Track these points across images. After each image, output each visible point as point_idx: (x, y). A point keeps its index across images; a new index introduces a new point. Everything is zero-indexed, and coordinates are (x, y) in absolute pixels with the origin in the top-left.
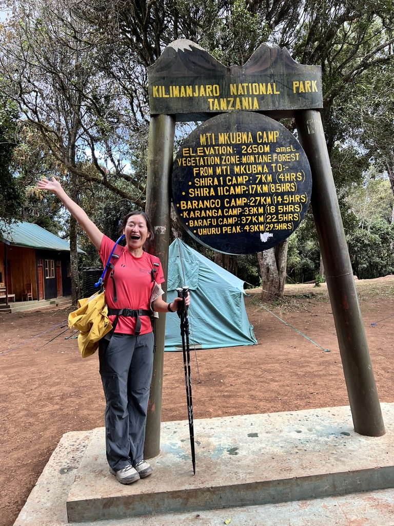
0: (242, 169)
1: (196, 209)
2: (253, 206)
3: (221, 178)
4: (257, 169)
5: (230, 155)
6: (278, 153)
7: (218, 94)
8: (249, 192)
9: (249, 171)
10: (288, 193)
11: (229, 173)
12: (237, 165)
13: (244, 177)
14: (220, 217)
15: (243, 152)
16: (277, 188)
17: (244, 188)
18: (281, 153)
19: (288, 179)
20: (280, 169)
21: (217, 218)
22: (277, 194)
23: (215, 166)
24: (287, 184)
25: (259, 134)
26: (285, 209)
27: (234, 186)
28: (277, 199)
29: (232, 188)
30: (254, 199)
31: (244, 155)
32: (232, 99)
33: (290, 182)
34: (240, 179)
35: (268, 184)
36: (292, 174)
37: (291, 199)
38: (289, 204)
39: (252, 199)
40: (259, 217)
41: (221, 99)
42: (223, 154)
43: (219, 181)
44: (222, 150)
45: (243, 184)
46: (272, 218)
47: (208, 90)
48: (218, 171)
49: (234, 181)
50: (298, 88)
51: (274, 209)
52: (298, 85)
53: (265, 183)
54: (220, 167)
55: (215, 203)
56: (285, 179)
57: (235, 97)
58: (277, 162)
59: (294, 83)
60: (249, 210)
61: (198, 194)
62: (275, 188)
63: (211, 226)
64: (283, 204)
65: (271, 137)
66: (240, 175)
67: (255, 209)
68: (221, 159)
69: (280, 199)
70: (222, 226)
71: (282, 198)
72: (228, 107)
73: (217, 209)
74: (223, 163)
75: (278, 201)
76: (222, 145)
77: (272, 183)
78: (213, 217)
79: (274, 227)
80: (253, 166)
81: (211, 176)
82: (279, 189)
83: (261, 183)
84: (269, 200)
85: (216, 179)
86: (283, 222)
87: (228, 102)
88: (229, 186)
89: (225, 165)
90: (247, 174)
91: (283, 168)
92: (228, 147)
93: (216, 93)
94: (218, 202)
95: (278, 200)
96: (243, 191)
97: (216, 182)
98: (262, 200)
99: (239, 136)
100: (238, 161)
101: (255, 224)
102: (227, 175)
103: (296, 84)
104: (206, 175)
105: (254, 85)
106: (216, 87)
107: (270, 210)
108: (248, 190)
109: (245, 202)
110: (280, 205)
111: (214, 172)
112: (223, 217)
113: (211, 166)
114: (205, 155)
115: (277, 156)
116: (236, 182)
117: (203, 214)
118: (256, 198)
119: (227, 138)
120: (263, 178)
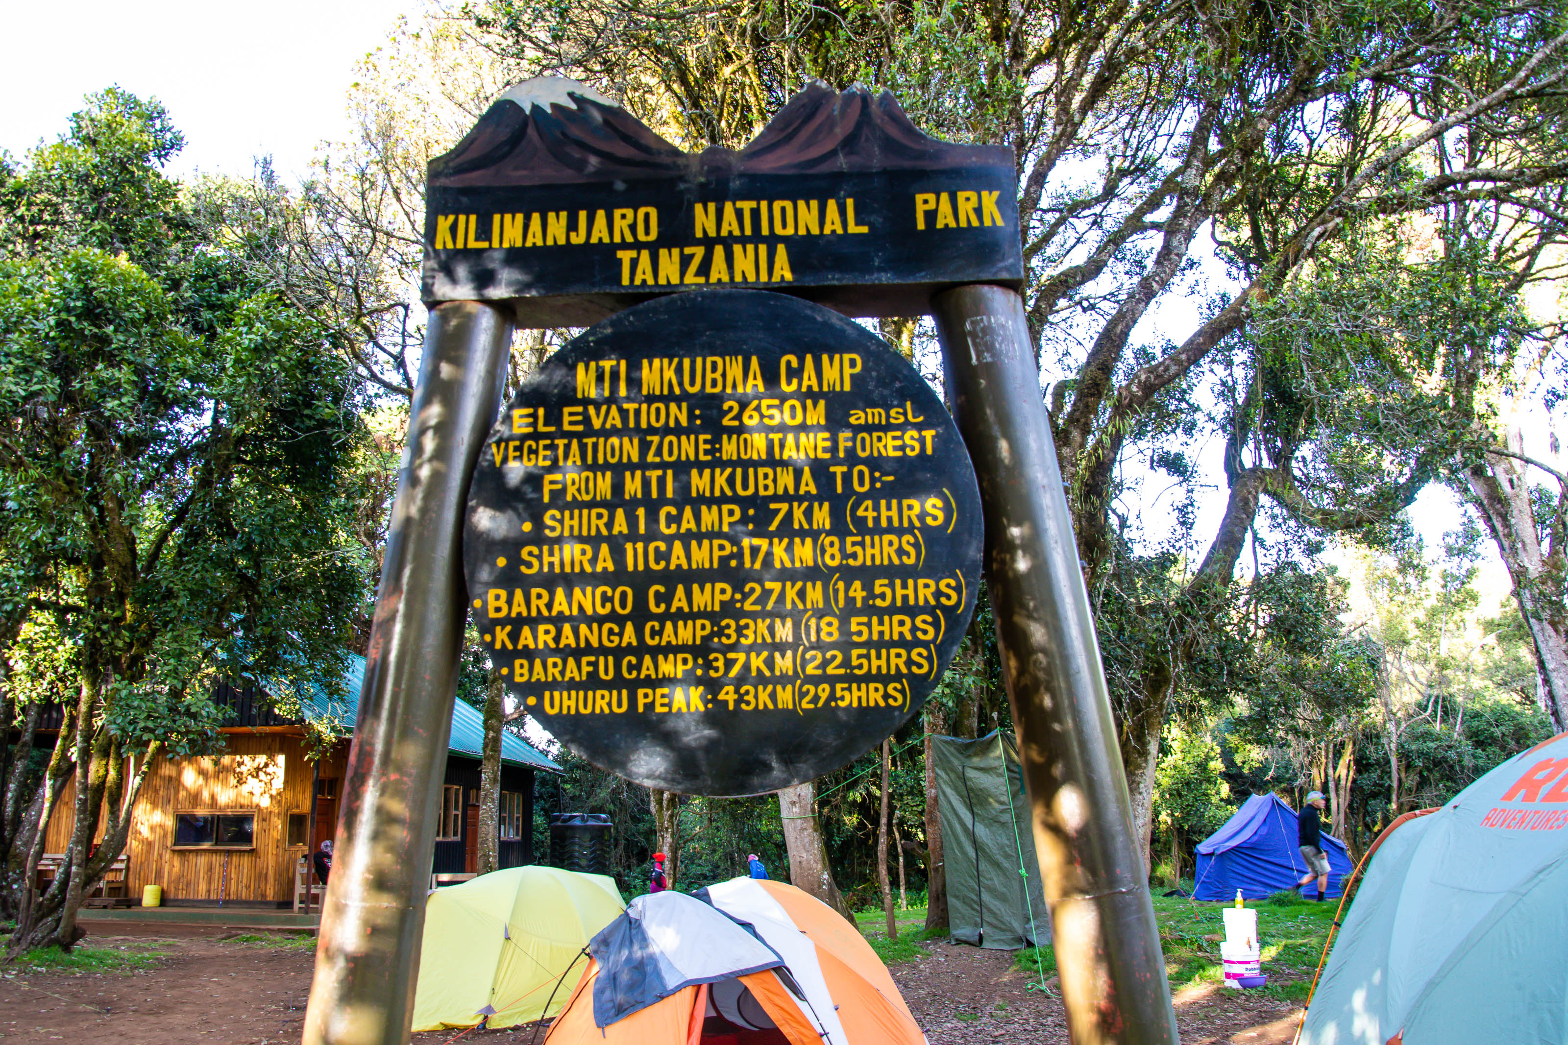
0: (721, 480)
1: (541, 619)
2: (753, 616)
3: (641, 512)
4: (775, 481)
5: (678, 431)
6: (857, 429)
7: (653, 236)
8: (741, 563)
9: (745, 487)
10: (891, 572)
11: (670, 494)
12: (700, 466)
13: (725, 508)
14: (629, 650)
15: (726, 422)
16: (849, 549)
17: (722, 548)
18: (869, 428)
19: (890, 519)
20: (862, 484)
21: (619, 653)
22: (848, 574)
23: (619, 470)
24: (886, 538)
25: (789, 363)
26: (876, 628)
27: (686, 538)
28: (847, 590)
29: (678, 545)
30: (758, 590)
31: (730, 431)
32: (699, 252)
33: (900, 532)
34: (709, 517)
35: (815, 535)
36: (906, 502)
37: (899, 592)
38: (892, 610)
39: (752, 590)
40: (777, 655)
41: (663, 252)
42: (651, 430)
43: (632, 520)
44: (649, 416)
45: (720, 535)
46: (825, 664)
47: (618, 223)
48: (633, 486)
49: (688, 523)
50: (931, 216)
51: (834, 629)
52: (932, 206)
53: (803, 534)
54: (638, 473)
55: (611, 600)
56: (877, 520)
57: (709, 243)
58: (852, 458)
59: (919, 198)
60: (739, 631)
61: (551, 564)
62: (842, 549)
63: (593, 682)
64: (869, 610)
65: (831, 374)
66: (711, 501)
67: (762, 626)
68: (644, 447)
69: (857, 591)
70: (633, 686)
71: (868, 587)
72: (683, 274)
73: (621, 621)
74: (651, 458)
75: (849, 601)
76: (651, 399)
77: (829, 533)
78: (603, 651)
79: (832, 697)
80: (761, 471)
81: (603, 504)
82: (854, 556)
83: (787, 530)
84: (815, 594)
85: (620, 513)
86: (868, 678)
87: (685, 262)
88: (670, 540)
89: (655, 466)
90: (735, 499)
91: (873, 480)
92: (673, 406)
93: (647, 233)
94: (624, 595)
95: (851, 594)
96: (720, 558)
97: (621, 525)
98: (791, 593)
99: (714, 369)
100: (706, 452)
101: (761, 680)
102: (663, 501)
103: (926, 202)
104: (587, 498)
105: (777, 205)
106: (647, 215)
107: (818, 631)
108: (740, 555)
109: (727, 597)
110: (859, 613)
111: (618, 487)
112: (641, 649)
113: (607, 466)
114: (590, 431)
115: (854, 440)
116: (693, 526)
117: (568, 638)
118: (769, 585)
119: (670, 374)
120: (798, 514)
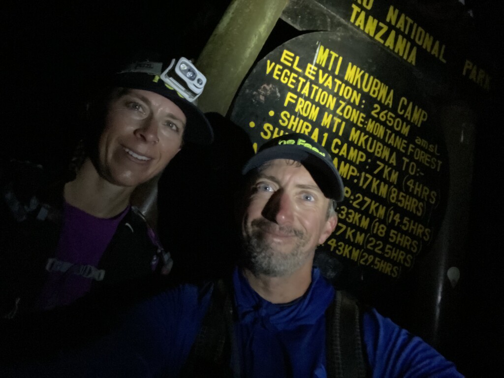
0: (363, 139)
2: (356, 210)
3: (326, 135)
4: (382, 151)
5: (354, 105)
6: (417, 146)
7: (369, 7)
8: (359, 182)
9: (371, 148)
10: (411, 216)
11: (341, 134)
12: (358, 128)
13: (360, 153)
15: (373, 113)
16: (400, 198)
17: (353, 171)
19: (418, 192)
20: (412, 171)
22: (397, 209)
23: (323, 109)
24: (414, 200)
25: (404, 101)
26: (399, 238)
27: (341, 159)
28: (393, 216)
29: (336, 160)
30: (361, 199)
31: (373, 118)
32: (385, 28)
33: (419, 199)
34: (353, 153)
36: (425, 188)
37: (412, 227)
38: (407, 233)
39: (359, 198)
40: (358, 233)
41: (371, 18)
42: (342, 98)
43: (321, 137)
44: (344, 91)
45: (354, 165)
46: (375, 246)
48: (327, 120)
49: (343, 152)
50: (469, 71)
51: (384, 231)
52: (470, 68)
53: (385, 181)
54: (331, 116)
56: (414, 190)
57: (390, 27)
58: (411, 157)
59: (468, 62)
60: (348, 214)
62: (398, 196)
64: (398, 229)
65: (416, 115)
66: (356, 147)
67: (357, 216)
68: (337, 105)
69: (397, 218)
71: (401, 218)
72: (375, 34)
74: (338, 111)
75: (393, 221)
76: (347, 83)
77: (395, 187)
79: (373, 263)
80: (379, 144)
81: (311, 122)
82: (401, 201)
83: (379, 176)
84: (382, 211)
85: (317, 131)
86: (389, 260)
87: (378, 29)
88: (334, 155)
89: (339, 117)
90: (365, 151)
91: (416, 171)
92: (355, 92)
93: (367, 4)
95: (395, 218)
96: (351, 176)
97: (315, 137)
98: (373, 207)
99: (376, 86)
100: (361, 123)
101: (348, 242)
102: (336, 135)
103: (469, 65)
104: (305, 115)
105: (419, 29)
107: (378, 229)
108: (359, 178)
109: (348, 195)
110: (395, 228)
111: (320, 117)
113: (318, 104)
114: (316, 82)
115: (414, 149)
116: (345, 154)
118: (366, 199)
119: (358, 76)
120: (386, 171)
